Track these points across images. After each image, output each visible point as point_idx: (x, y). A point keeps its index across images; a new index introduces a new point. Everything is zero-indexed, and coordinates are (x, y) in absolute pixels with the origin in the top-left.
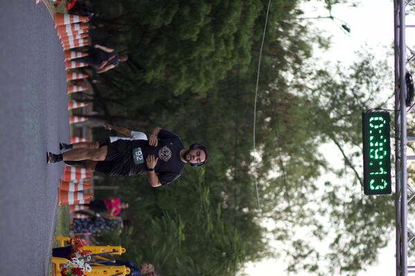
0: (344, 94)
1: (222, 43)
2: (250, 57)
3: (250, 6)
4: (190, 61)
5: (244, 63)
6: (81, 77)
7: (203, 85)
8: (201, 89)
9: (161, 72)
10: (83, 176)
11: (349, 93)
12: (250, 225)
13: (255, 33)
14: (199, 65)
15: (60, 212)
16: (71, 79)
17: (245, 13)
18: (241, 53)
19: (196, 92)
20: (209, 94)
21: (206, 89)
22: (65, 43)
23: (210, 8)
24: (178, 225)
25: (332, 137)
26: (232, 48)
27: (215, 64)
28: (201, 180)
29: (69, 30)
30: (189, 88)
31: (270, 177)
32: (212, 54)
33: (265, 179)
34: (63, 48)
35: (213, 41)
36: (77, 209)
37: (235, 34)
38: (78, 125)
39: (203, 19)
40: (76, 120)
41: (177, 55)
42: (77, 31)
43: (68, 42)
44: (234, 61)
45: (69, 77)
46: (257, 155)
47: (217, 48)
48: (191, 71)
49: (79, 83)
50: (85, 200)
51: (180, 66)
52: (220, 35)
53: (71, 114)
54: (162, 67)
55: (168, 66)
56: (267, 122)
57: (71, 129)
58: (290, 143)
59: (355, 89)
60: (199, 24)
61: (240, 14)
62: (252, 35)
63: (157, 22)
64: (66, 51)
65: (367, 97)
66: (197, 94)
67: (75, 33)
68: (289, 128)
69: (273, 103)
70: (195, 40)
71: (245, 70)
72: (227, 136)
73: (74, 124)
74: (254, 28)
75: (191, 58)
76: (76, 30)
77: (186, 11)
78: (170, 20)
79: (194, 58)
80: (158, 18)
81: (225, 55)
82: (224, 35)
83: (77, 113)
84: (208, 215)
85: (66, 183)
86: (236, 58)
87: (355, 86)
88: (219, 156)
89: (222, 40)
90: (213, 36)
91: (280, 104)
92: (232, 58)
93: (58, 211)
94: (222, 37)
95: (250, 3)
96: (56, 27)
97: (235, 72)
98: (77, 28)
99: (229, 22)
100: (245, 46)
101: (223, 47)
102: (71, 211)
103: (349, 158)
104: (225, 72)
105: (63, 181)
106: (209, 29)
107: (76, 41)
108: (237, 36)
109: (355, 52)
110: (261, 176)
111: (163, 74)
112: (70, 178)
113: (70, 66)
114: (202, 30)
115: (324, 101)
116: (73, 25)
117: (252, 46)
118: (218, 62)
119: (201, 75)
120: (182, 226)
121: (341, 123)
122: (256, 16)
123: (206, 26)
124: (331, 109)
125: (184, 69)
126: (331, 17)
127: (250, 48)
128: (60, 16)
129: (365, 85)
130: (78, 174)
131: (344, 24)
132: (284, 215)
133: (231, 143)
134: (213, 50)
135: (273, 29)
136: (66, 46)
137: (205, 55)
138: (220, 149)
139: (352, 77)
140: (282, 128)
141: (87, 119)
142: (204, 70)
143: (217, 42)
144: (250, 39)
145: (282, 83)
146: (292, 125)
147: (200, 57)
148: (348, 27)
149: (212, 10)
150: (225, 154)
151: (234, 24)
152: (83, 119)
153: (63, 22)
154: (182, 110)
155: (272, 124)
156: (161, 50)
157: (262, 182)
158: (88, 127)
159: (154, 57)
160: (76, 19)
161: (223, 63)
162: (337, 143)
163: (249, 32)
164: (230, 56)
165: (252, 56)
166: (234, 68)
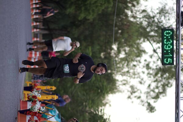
0: (154, 21)
2: (112, 4)
4: (86, 5)
5: (109, 6)
7: (91, 15)
8: (91, 17)
10: (38, 55)
11: (156, 20)
14: (90, 7)
18: (108, 2)
19: (88, 18)
20: (94, 20)
21: (93, 17)
25: (148, 40)
27: (97, 7)
30: (85, 17)
31: (120, 57)
32: (96, 2)
38: (36, 33)
40: (35, 30)
41: (80, 2)
45: (32, 11)
46: (115, 47)
48: (86, 9)
51: (81, 7)
53: (33, 27)
54: (73, 7)
55: (76, 7)
56: (119, 33)
57: (33, 34)
58: (129, 42)
59: (159, 19)
66: (89, 20)
68: (129, 35)
69: (123, 24)
71: (110, 9)
72: (102, 39)
73: (34, 32)
75: (86, 3)
79: (88, 3)
81: (101, 2)
83: (36, 27)
85: (30, 58)
88: (98, 47)
91: (126, 25)
97: (105, 10)
103: (155, 49)
104: (101, 10)
109: (159, 3)
110: (116, 57)
111: (74, 10)
112: (32, 56)
113: (33, 6)
115: (145, 23)
118: (98, 5)
119: (91, 11)
121: (152, 33)
124: (148, 27)
125: (83, 8)
129: (163, 17)
130: (36, 54)
132: (126, 74)
133: (103, 42)
137: (92, 2)
138: (99, 44)
139: (157, 13)
140: (126, 35)
141: (40, 30)
142: (92, 9)
145: (126, 15)
146: (131, 34)
147: (90, 3)
150: (101, 46)
152: (38, 30)
154: (82, 27)
155: (121, 33)
157: (117, 59)
158: (40, 34)
159: (70, 3)
161: (101, 6)
162: (150, 42)
164: (103, 3)
165: (114, 3)
166: (105, 8)
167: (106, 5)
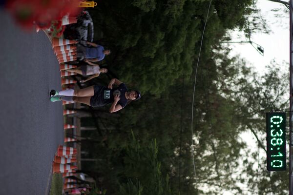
0: (259, 96)
1: (172, 59)
2: (192, 70)
3: (192, 34)
4: (149, 72)
5: (187, 74)
6: (71, 82)
7: (158, 89)
8: (157, 92)
9: (129, 79)
10: (71, 153)
11: (262, 95)
12: (190, 189)
13: (196, 53)
14: (156, 75)
15: (54, 178)
16: (64, 84)
17: (189, 39)
18: (186, 67)
19: (153, 94)
20: (162, 96)
21: (161, 92)
22: (60, 58)
23: (164, 35)
24: (138, 189)
25: (250, 127)
26: (179, 63)
27: (167, 75)
28: (155, 156)
29: (62, 50)
30: (149, 91)
31: (204, 155)
32: (165, 68)
33: (201, 156)
34: (59, 62)
35: (165, 58)
36: (68, 175)
37: (181, 54)
38: (70, 116)
39: (158, 43)
40: (68, 113)
41: (140, 68)
42: (69, 50)
43: (62, 58)
44: (180, 72)
45: (63, 82)
46: (196, 139)
47: (168, 63)
48: (150, 79)
49: (71, 86)
50: (73, 170)
51: (142, 75)
52: (171, 54)
53: (65, 108)
54: (129, 76)
55: (134, 75)
56: (203, 115)
57: (65, 118)
58: (219, 131)
59: (266, 93)
60: (156, 46)
61: (185, 39)
62: (194, 54)
63: (126, 44)
64: (61, 64)
65: (275, 98)
66: (154, 96)
67: (67, 52)
68: (219, 121)
69: (208, 102)
70: (153, 57)
71: (188, 79)
72: (175, 126)
73: (67, 115)
74: (194, 49)
75: (150, 70)
76: (67, 49)
77: (147, 37)
78: (136, 43)
79: (152, 69)
80: (127, 41)
81: (174, 68)
82: (173, 54)
84: (160, 182)
85: (59, 158)
86: (182, 70)
87: (266, 91)
88: (169, 140)
89: (172, 57)
90: (166, 55)
91: (213, 104)
92: (179, 70)
93: (53, 177)
94: (172, 55)
95: (192, 32)
96: (53, 47)
97: (181, 80)
98: (68, 48)
99: (177, 45)
100: (188, 62)
101: (173, 63)
102: (63, 177)
103: (261, 141)
104: (173, 80)
105: (57, 157)
106: (162, 50)
107: (68, 57)
108: (183, 55)
109: (266, 67)
110: (198, 154)
111: (130, 81)
112: (62, 154)
113: (64, 74)
114: (158, 50)
115: (244, 100)
116: (65, 46)
117: (193, 62)
118: (169, 73)
119: (157, 82)
120: (141, 189)
121: (256, 116)
122: (197, 41)
123: (161, 47)
124: (249, 106)
125: (145, 78)
126: (250, 42)
127: (192, 63)
128: (56, 40)
129: (273, 90)
130: (68, 151)
131: (259, 47)
132: (215, 181)
133: (178, 131)
134: (166, 64)
135: (208, 50)
136: (61, 61)
137: (159, 68)
138: (169, 134)
139: (264, 84)
140: (214, 121)
141: (76, 112)
142: (159, 79)
143: (168, 59)
144: (192, 58)
145: (215, 88)
146: (221, 118)
147: (157, 69)
148: (262, 49)
149: (165, 36)
150: (174, 138)
151: (180, 47)
152: (73, 112)
153: (58, 44)
154: (144, 107)
155: (206, 117)
156: (129, 64)
157: (199, 158)
158: (77, 117)
159: (124, 68)
160: (68, 42)
161: (173, 74)
162: (253, 131)
163: (191, 52)
164: (178, 69)
165: (194, 69)
166: (180, 77)
167: (181, 72)
